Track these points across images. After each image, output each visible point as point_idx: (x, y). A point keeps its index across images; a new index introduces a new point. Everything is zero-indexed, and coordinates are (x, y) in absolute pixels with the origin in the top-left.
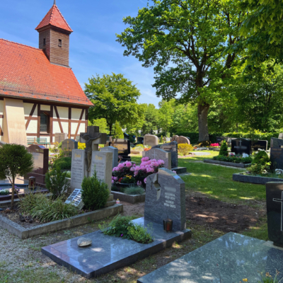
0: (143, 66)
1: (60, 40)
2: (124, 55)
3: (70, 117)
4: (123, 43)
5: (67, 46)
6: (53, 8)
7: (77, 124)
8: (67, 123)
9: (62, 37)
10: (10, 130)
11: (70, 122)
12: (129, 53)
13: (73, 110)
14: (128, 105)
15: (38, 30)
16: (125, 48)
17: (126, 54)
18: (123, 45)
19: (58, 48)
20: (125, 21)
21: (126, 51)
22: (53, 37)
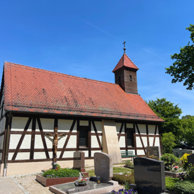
0: (187, 89)
1: (131, 76)
2: (172, 82)
3: (147, 133)
4: (171, 74)
5: (135, 79)
6: (124, 55)
7: (153, 138)
8: (146, 138)
9: (132, 74)
10: (108, 145)
11: (148, 136)
12: (176, 81)
13: (149, 126)
14: (174, 121)
15: (114, 72)
16: (173, 77)
17: (174, 81)
18: (172, 75)
19: (130, 81)
20: (173, 58)
21: (173, 80)
22: (126, 74)
